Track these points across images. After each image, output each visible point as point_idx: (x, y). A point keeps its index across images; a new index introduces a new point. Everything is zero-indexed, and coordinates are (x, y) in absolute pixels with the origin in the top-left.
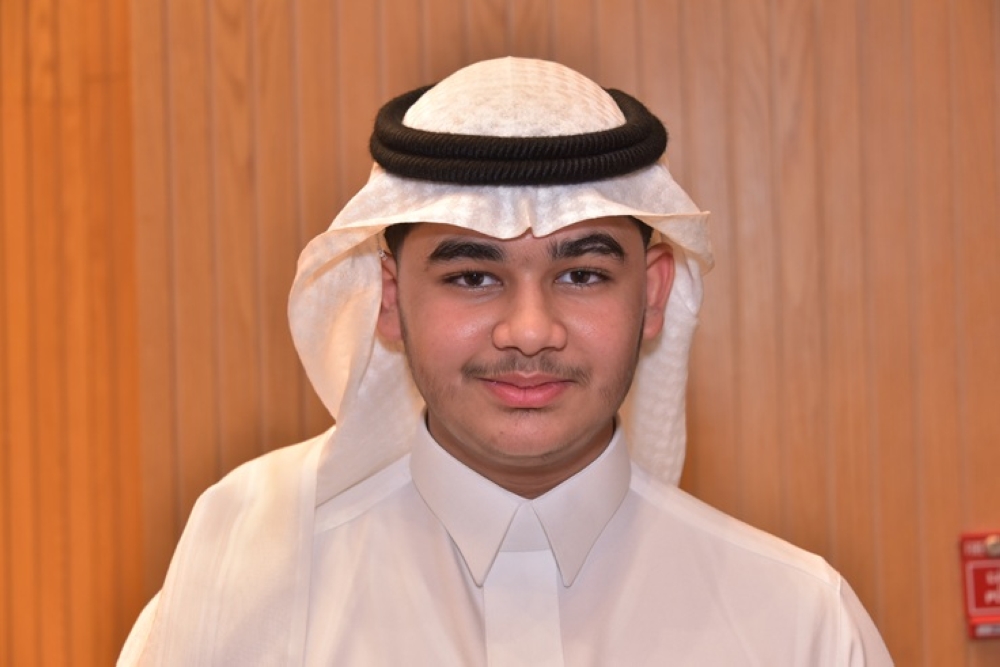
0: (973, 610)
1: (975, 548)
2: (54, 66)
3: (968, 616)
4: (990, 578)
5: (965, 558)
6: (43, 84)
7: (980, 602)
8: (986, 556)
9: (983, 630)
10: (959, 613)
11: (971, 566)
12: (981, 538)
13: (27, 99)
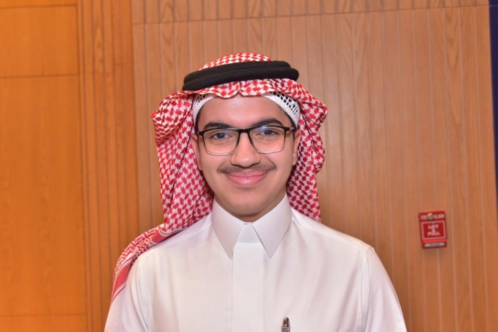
0: (424, 238)
1: (424, 217)
2: (103, 61)
3: (422, 240)
4: (429, 227)
5: (421, 221)
6: (99, 67)
7: (426, 236)
8: (428, 220)
9: (427, 245)
10: (419, 239)
11: (423, 223)
12: (426, 214)
13: (94, 73)
